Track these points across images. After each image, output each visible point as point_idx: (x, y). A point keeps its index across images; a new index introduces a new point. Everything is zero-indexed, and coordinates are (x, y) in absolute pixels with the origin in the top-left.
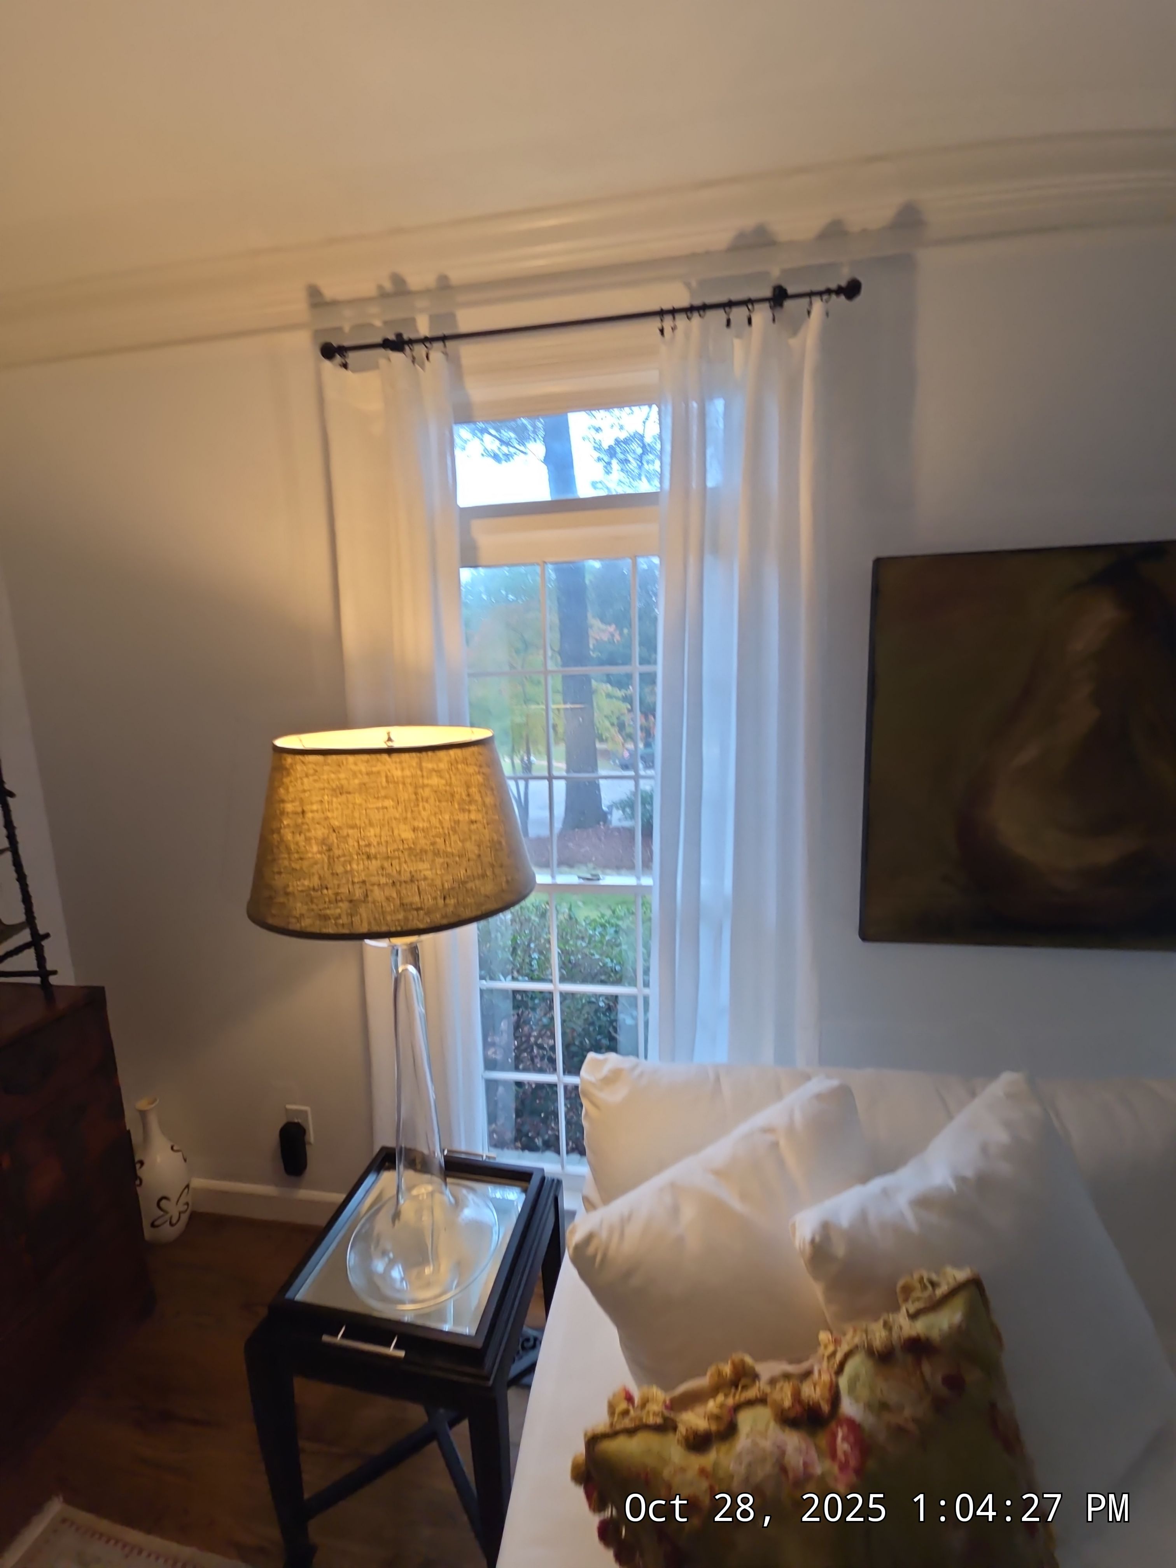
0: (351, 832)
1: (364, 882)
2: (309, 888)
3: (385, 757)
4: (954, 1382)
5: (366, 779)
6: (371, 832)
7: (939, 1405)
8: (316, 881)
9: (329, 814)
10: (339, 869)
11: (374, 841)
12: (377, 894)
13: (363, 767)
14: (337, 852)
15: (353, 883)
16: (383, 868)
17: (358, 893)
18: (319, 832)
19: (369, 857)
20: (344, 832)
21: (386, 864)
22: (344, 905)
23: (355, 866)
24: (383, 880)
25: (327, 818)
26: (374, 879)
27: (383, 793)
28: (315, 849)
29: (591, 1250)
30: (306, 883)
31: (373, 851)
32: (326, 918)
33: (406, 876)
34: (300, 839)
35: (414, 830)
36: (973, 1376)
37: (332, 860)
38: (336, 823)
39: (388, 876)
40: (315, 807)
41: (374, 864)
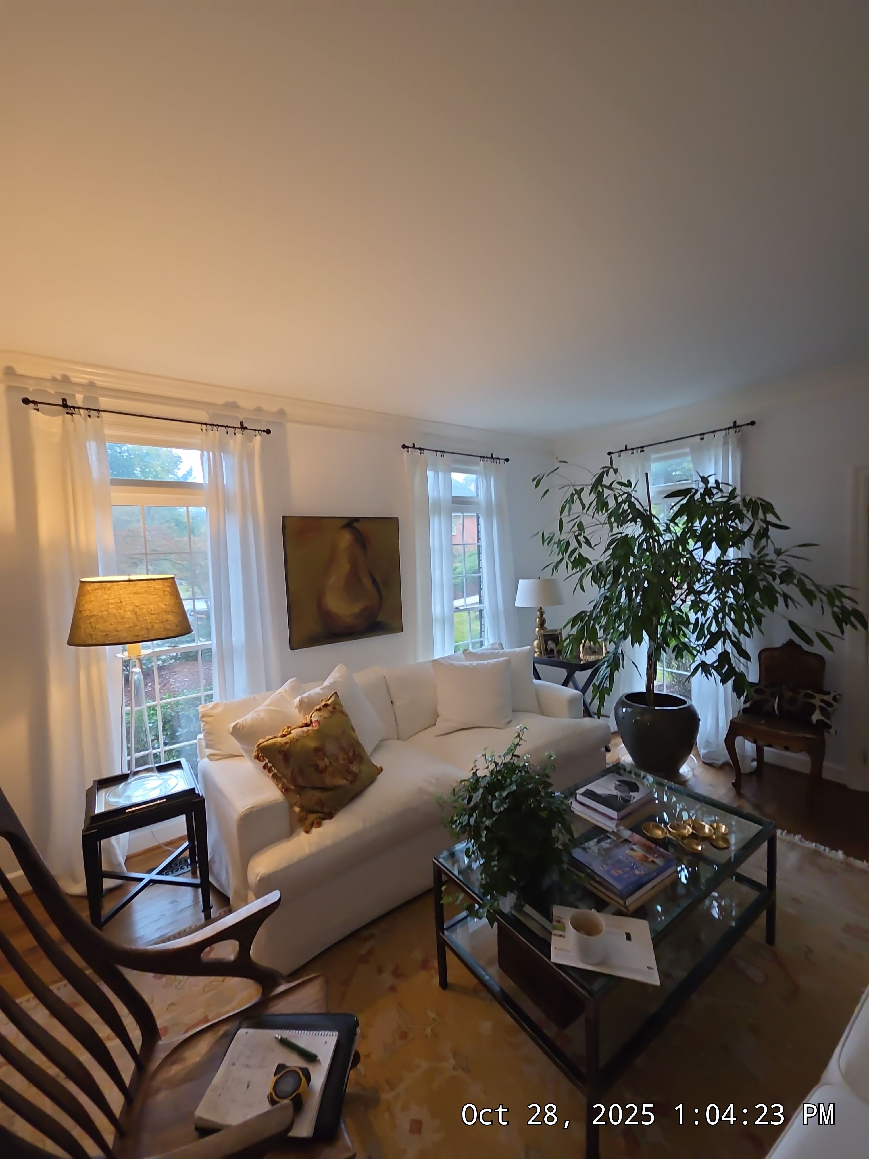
0: (144, 606)
1: (151, 622)
2: (128, 627)
3: (152, 581)
4: (334, 708)
5: (147, 589)
6: (151, 606)
7: (332, 713)
8: (132, 625)
9: (134, 601)
10: (141, 619)
11: (153, 609)
12: (156, 626)
13: (145, 585)
14: (139, 613)
15: (147, 623)
16: (157, 617)
17: (149, 626)
18: (131, 608)
19: (152, 614)
20: (142, 607)
21: (158, 616)
22: (145, 631)
23: (147, 618)
24: (158, 621)
25: (133, 603)
26: (154, 621)
27: (153, 593)
28: (129, 613)
29: (238, 726)
30: (127, 626)
31: (153, 612)
32: (138, 636)
33: (165, 620)
34: (121, 611)
35: (165, 605)
36: (337, 707)
37: (137, 617)
38: (137, 604)
39: (160, 620)
40: (127, 600)
41: (154, 616)
